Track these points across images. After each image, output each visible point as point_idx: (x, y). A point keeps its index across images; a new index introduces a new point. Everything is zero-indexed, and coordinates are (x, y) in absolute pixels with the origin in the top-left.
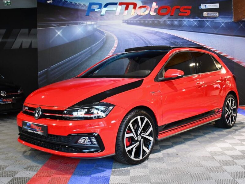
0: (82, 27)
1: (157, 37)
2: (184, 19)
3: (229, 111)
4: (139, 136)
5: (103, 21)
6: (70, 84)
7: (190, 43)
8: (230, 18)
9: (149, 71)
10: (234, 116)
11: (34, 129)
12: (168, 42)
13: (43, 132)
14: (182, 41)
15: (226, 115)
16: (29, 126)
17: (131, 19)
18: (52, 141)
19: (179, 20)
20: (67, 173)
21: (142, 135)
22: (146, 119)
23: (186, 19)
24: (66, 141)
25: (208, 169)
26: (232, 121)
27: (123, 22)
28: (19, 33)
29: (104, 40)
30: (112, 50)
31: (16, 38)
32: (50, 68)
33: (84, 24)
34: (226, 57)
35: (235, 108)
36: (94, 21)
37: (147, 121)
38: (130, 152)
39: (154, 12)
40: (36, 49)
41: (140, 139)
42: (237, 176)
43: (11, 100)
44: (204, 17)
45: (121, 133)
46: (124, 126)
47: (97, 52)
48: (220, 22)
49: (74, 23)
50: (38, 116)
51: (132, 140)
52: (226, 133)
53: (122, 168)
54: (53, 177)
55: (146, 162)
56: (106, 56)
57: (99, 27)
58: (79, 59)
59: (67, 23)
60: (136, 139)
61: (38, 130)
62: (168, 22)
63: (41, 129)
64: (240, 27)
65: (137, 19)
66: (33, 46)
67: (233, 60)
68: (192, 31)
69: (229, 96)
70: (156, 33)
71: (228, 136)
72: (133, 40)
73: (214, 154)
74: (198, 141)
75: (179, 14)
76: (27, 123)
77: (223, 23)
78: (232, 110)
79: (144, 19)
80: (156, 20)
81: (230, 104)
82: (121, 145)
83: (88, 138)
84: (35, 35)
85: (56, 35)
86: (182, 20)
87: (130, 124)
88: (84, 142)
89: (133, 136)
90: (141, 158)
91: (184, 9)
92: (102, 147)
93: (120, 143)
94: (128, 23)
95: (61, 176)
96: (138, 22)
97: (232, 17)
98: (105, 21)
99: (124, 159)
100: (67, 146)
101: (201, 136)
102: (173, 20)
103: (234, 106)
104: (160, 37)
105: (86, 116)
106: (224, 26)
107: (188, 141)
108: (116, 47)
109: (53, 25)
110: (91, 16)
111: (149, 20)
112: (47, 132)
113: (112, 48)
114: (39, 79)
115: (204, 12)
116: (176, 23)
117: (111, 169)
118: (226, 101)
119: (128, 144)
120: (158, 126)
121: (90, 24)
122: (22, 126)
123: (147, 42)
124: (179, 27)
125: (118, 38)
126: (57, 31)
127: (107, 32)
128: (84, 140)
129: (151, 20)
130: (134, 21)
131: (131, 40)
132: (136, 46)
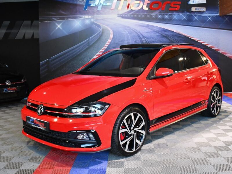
0: (80, 21)
1: (149, 30)
2: (173, 14)
3: (214, 101)
4: (132, 131)
5: (99, 16)
6: (71, 79)
7: (179, 36)
8: (216, 13)
9: (142, 69)
10: (219, 106)
11: (38, 124)
12: (159, 35)
13: (45, 128)
14: (172, 34)
15: (211, 106)
16: (33, 122)
17: (126, 14)
18: (54, 136)
19: (170, 15)
20: (68, 165)
21: (135, 129)
22: (139, 115)
23: (175, 13)
24: (66, 137)
25: (194, 161)
26: (217, 110)
27: (118, 16)
28: (22, 24)
29: (101, 33)
30: (108, 42)
31: (19, 30)
32: (51, 58)
33: (82, 18)
34: (212, 48)
35: (220, 99)
36: (92, 15)
37: (140, 116)
38: (125, 145)
39: (147, 7)
40: (38, 40)
41: (133, 134)
42: (221, 168)
43: (16, 89)
44: (192, 11)
45: (117, 129)
46: (118, 122)
47: (94, 44)
48: (207, 16)
49: (73, 17)
50: (41, 112)
51: (126, 135)
52: (212, 122)
53: (117, 160)
54: (55, 169)
55: (139, 153)
56: (103, 47)
57: (96, 20)
58: (78, 50)
59: (66, 17)
60: (130, 134)
61: (40, 125)
62: (160, 16)
63: (43, 125)
64: (225, 21)
65: (131, 13)
66: (35, 37)
67: (218, 51)
68: (181, 24)
69: (215, 88)
70: (148, 26)
71: (213, 126)
72: (127, 33)
73: (200, 144)
74: (186, 131)
75: (169, 9)
76: (30, 118)
77: (209, 17)
78: (217, 100)
79: (137, 14)
80: (149, 14)
81: (215, 96)
82: (116, 140)
83: (86, 134)
84: (37, 26)
85: (57, 28)
87: (125, 121)
88: (83, 138)
89: (127, 131)
90: (134, 150)
91: (174, 4)
92: (98, 142)
93: (116, 138)
94: (123, 17)
95: (61, 168)
96: (132, 16)
97: (218, 12)
98: (102, 15)
99: (118, 152)
100: (67, 141)
101: (189, 125)
102: (164, 15)
103: (219, 97)
104: (152, 30)
105: (84, 114)
106: (211, 20)
107: (177, 131)
108: (111, 39)
109: (54, 19)
111: (142, 14)
112: (49, 128)
113: (107, 40)
114: (41, 69)
115: (192, 7)
116: (167, 17)
117: (107, 160)
118: (211, 92)
119: (123, 138)
120: (150, 120)
121: (88, 18)
122: (26, 121)
123: (140, 35)
124: (170, 21)
125: (114, 32)
126: (57, 24)
127: (103, 25)
128: (83, 135)
129: (143, 15)
130: (128, 15)
131: (125, 33)
132: (130, 38)
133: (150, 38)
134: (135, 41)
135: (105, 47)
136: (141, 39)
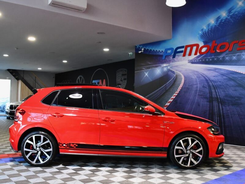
0: (160, 69)
1: (216, 74)
2: (242, 54)
5: (174, 63)
12: (227, 78)
14: (240, 76)
17: (195, 59)
19: (238, 55)
27: (189, 62)
29: (175, 79)
30: (180, 87)
36: (168, 63)
56: (176, 92)
62: (227, 58)
65: (199, 58)
70: (215, 70)
72: (196, 77)
79: (205, 58)
80: (216, 57)
85: (145, 76)
86: (240, 55)
91: (243, 43)
94: (192, 63)
96: (200, 60)
98: (176, 63)
102: (231, 56)
108: (183, 84)
110: (166, 60)
111: (209, 58)
113: (180, 85)
123: (208, 79)
125: (185, 77)
126: (145, 73)
127: (177, 71)
129: (211, 58)
130: (197, 60)
131: (194, 77)
132: (198, 83)
133: (217, 82)
134: (203, 85)
135: (178, 91)
136: (208, 83)
